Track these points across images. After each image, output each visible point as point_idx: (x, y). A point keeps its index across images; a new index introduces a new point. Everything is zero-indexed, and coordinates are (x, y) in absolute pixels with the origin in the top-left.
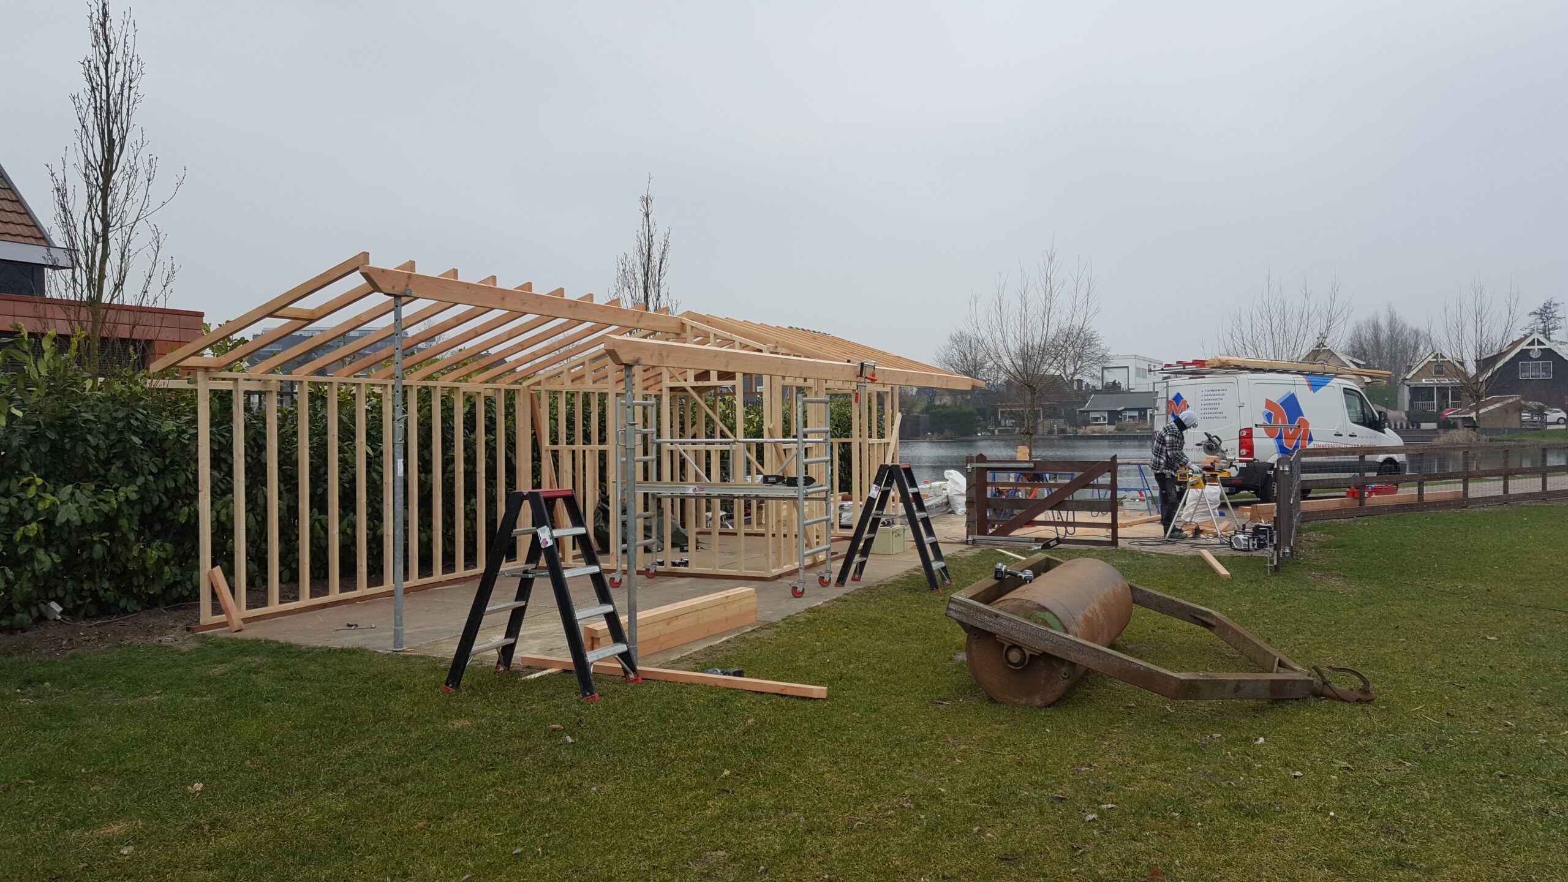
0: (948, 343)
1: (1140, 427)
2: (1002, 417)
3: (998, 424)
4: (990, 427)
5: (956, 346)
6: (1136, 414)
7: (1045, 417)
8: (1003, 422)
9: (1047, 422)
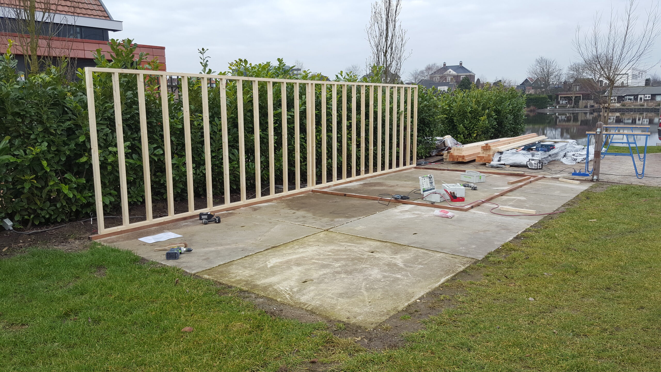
0: (534, 63)
1: (634, 104)
2: (560, 99)
3: (558, 103)
4: (554, 105)
5: (539, 65)
6: (632, 97)
7: (583, 99)
8: (561, 102)
9: (584, 101)
